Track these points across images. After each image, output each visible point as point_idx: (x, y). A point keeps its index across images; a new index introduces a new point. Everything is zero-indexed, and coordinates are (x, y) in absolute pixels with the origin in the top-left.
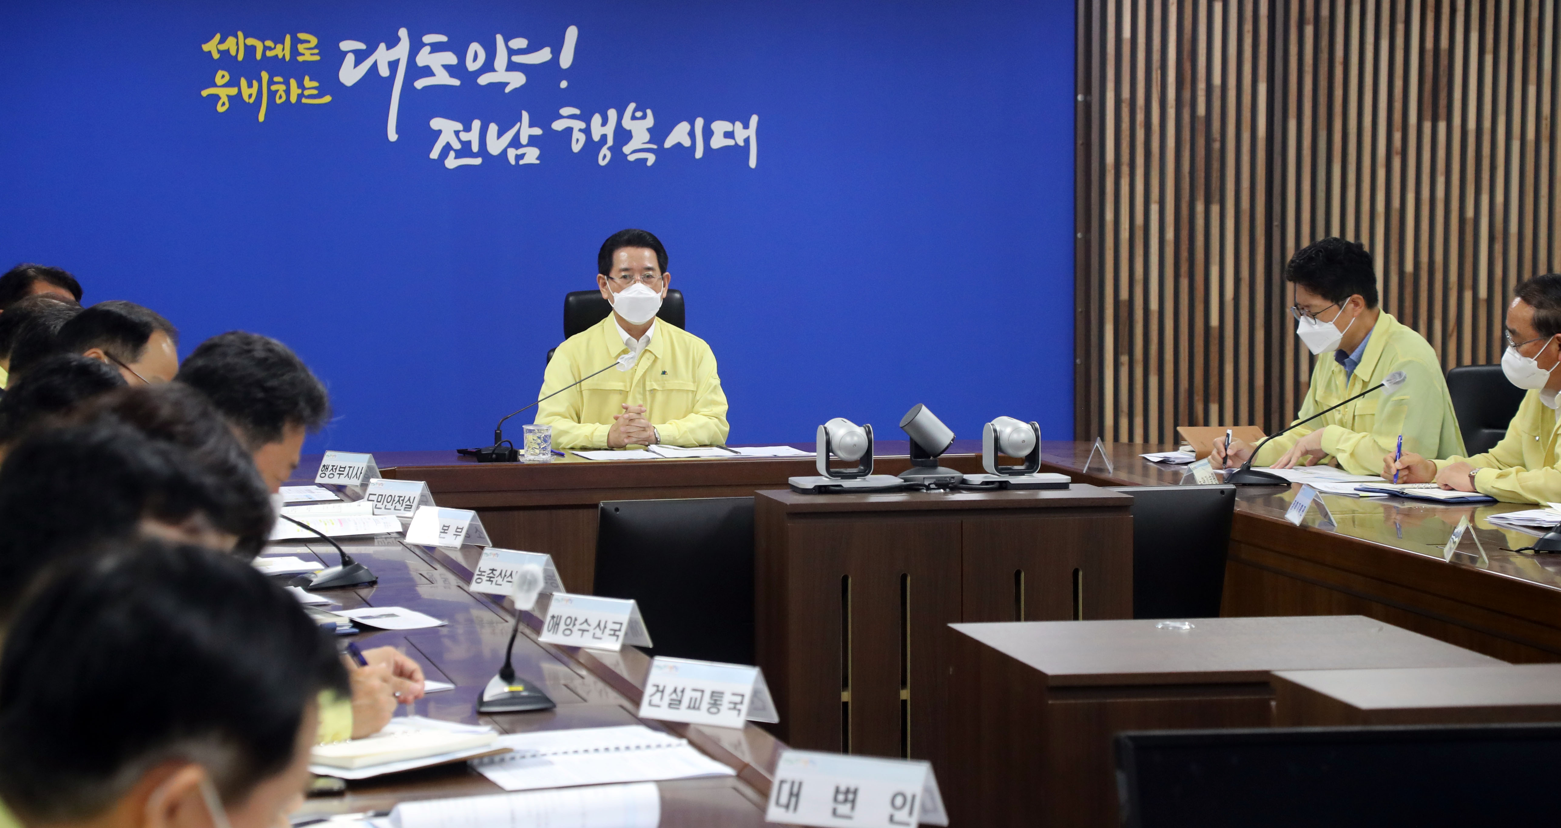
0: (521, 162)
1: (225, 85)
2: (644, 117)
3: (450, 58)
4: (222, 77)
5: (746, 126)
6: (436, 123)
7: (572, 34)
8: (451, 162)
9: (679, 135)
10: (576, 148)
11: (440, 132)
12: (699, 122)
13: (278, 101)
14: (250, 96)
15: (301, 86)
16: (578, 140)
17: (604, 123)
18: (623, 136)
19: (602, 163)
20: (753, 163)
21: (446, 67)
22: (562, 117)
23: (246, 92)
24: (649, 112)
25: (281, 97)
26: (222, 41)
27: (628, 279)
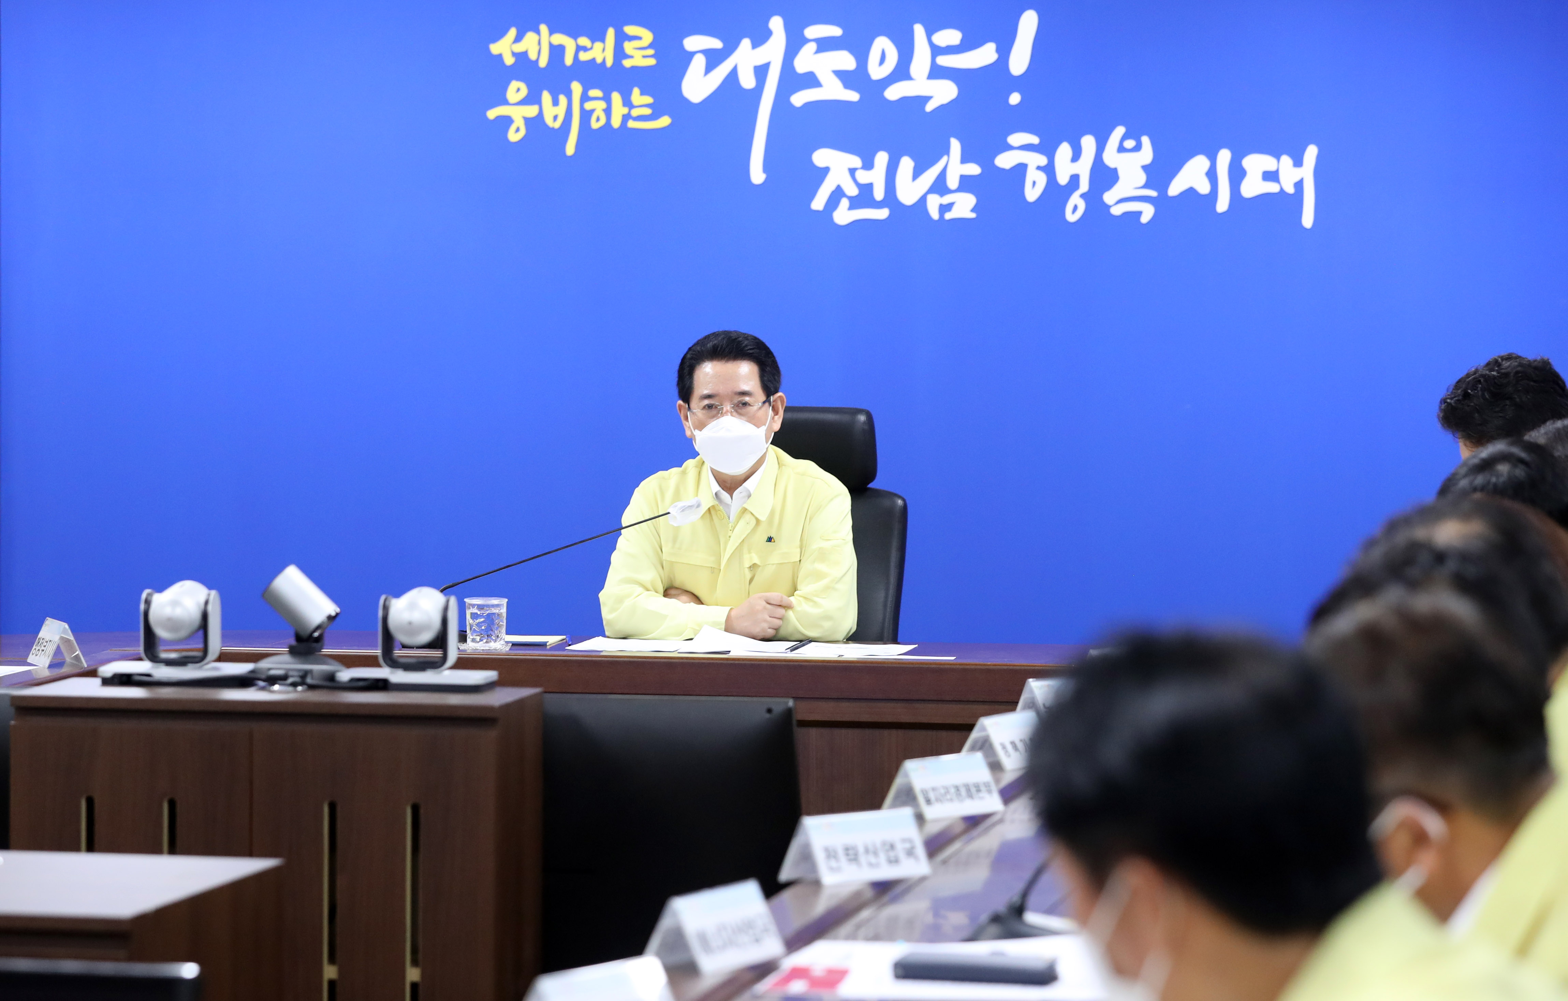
0: (948, 216)
1: (523, 102)
2: (1138, 148)
3: (846, 61)
4: (516, 90)
5: (1298, 162)
6: (822, 157)
7: (1029, 23)
8: (843, 216)
9: (1192, 175)
10: (1032, 194)
11: (826, 170)
12: (1224, 157)
13: (595, 125)
14: (555, 118)
15: (627, 102)
16: (1034, 183)
17: (1076, 156)
18: (1104, 177)
19: (1071, 218)
20: (1308, 219)
21: (840, 74)
22: (1011, 148)
23: (549, 112)
24: (1146, 140)
25: (598, 119)
26: (518, 39)
27: (713, 408)
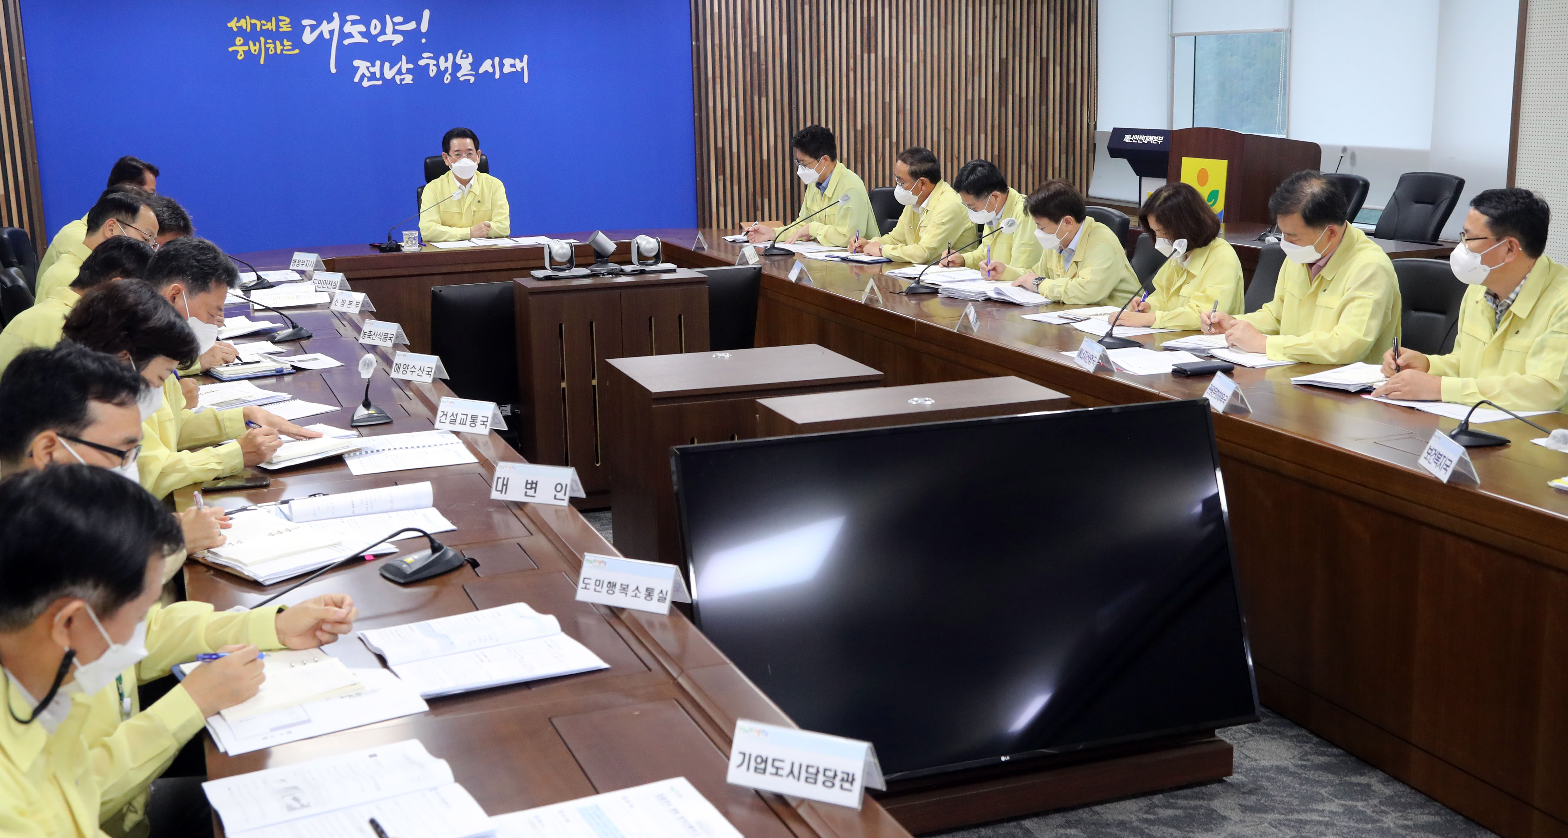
0: (403, 83)
1: (241, 45)
2: (467, 57)
3: (362, 28)
4: (239, 40)
5: (522, 61)
6: (356, 63)
7: (426, 14)
8: (366, 84)
9: (486, 66)
10: (432, 74)
11: (358, 67)
13: (271, 53)
14: (255, 51)
15: (282, 44)
16: (433, 70)
17: (446, 61)
18: (456, 67)
19: (446, 82)
20: (526, 80)
21: (360, 33)
22: (424, 58)
23: (253, 48)
24: (470, 54)
25: (272, 51)
26: (238, 21)
27: (459, 155)
